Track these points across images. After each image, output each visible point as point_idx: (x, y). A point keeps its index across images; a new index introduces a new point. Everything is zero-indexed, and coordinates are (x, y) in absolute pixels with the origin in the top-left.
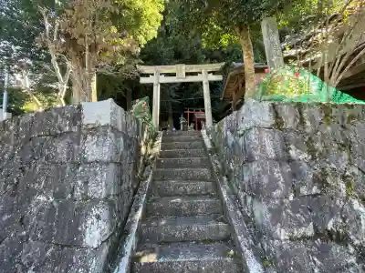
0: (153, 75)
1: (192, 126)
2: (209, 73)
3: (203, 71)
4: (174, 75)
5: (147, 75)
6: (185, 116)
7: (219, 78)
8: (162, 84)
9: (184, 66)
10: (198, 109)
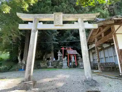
0: (32, 22)
1: (66, 58)
2: (85, 22)
3: (79, 20)
4: (51, 22)
5: (26, 22)
6: (61, 51)
7: (95, 26)
8: (39, 30)
9: (61, 15)
10: (69, 47)
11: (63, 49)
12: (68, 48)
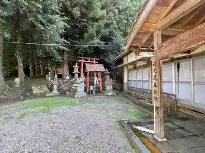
10: (93, 59)
11: (82, 61)
12: (91, 60)
